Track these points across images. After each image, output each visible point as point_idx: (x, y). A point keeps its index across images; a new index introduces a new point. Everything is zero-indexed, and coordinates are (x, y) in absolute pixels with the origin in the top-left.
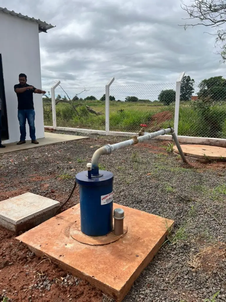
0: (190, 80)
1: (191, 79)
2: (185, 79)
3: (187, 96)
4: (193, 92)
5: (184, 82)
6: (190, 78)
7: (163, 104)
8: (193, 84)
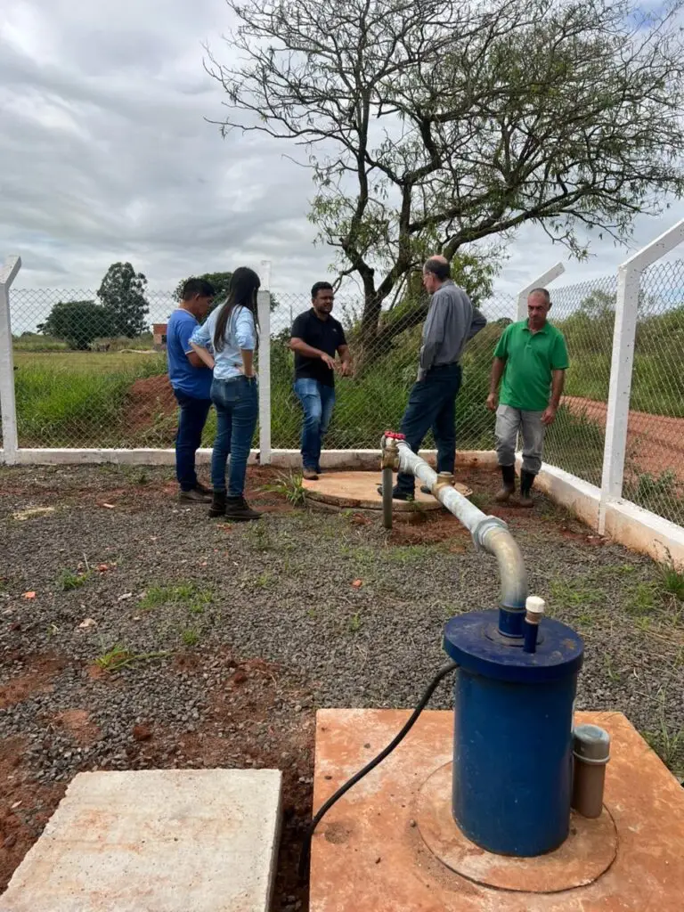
0: (133, 275)
1: (137, 272)
2: (118, 272)
3: (129, 322)
4: (147, 312)
5: (116, 280)
6: (132, 270)
7: (63, 345)
8: (143, 287)
